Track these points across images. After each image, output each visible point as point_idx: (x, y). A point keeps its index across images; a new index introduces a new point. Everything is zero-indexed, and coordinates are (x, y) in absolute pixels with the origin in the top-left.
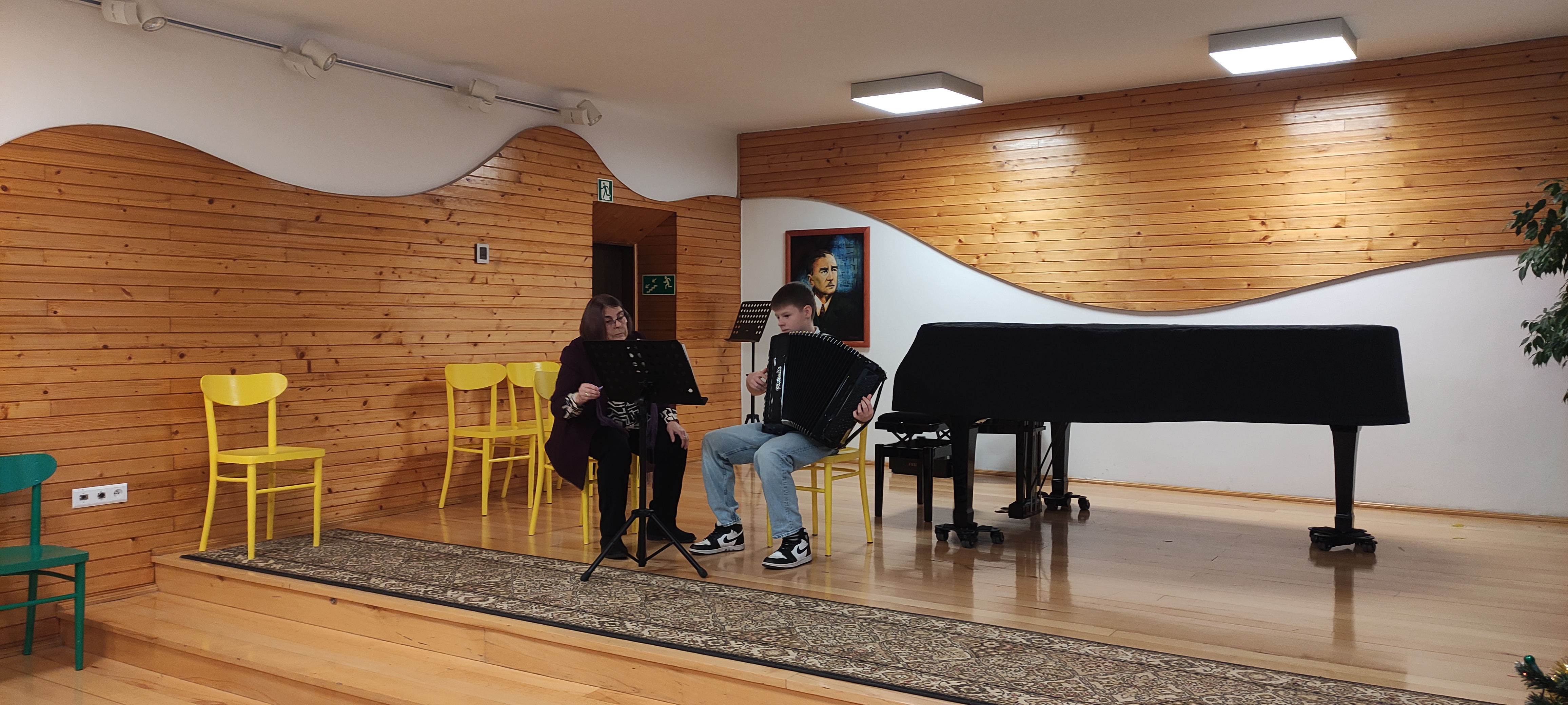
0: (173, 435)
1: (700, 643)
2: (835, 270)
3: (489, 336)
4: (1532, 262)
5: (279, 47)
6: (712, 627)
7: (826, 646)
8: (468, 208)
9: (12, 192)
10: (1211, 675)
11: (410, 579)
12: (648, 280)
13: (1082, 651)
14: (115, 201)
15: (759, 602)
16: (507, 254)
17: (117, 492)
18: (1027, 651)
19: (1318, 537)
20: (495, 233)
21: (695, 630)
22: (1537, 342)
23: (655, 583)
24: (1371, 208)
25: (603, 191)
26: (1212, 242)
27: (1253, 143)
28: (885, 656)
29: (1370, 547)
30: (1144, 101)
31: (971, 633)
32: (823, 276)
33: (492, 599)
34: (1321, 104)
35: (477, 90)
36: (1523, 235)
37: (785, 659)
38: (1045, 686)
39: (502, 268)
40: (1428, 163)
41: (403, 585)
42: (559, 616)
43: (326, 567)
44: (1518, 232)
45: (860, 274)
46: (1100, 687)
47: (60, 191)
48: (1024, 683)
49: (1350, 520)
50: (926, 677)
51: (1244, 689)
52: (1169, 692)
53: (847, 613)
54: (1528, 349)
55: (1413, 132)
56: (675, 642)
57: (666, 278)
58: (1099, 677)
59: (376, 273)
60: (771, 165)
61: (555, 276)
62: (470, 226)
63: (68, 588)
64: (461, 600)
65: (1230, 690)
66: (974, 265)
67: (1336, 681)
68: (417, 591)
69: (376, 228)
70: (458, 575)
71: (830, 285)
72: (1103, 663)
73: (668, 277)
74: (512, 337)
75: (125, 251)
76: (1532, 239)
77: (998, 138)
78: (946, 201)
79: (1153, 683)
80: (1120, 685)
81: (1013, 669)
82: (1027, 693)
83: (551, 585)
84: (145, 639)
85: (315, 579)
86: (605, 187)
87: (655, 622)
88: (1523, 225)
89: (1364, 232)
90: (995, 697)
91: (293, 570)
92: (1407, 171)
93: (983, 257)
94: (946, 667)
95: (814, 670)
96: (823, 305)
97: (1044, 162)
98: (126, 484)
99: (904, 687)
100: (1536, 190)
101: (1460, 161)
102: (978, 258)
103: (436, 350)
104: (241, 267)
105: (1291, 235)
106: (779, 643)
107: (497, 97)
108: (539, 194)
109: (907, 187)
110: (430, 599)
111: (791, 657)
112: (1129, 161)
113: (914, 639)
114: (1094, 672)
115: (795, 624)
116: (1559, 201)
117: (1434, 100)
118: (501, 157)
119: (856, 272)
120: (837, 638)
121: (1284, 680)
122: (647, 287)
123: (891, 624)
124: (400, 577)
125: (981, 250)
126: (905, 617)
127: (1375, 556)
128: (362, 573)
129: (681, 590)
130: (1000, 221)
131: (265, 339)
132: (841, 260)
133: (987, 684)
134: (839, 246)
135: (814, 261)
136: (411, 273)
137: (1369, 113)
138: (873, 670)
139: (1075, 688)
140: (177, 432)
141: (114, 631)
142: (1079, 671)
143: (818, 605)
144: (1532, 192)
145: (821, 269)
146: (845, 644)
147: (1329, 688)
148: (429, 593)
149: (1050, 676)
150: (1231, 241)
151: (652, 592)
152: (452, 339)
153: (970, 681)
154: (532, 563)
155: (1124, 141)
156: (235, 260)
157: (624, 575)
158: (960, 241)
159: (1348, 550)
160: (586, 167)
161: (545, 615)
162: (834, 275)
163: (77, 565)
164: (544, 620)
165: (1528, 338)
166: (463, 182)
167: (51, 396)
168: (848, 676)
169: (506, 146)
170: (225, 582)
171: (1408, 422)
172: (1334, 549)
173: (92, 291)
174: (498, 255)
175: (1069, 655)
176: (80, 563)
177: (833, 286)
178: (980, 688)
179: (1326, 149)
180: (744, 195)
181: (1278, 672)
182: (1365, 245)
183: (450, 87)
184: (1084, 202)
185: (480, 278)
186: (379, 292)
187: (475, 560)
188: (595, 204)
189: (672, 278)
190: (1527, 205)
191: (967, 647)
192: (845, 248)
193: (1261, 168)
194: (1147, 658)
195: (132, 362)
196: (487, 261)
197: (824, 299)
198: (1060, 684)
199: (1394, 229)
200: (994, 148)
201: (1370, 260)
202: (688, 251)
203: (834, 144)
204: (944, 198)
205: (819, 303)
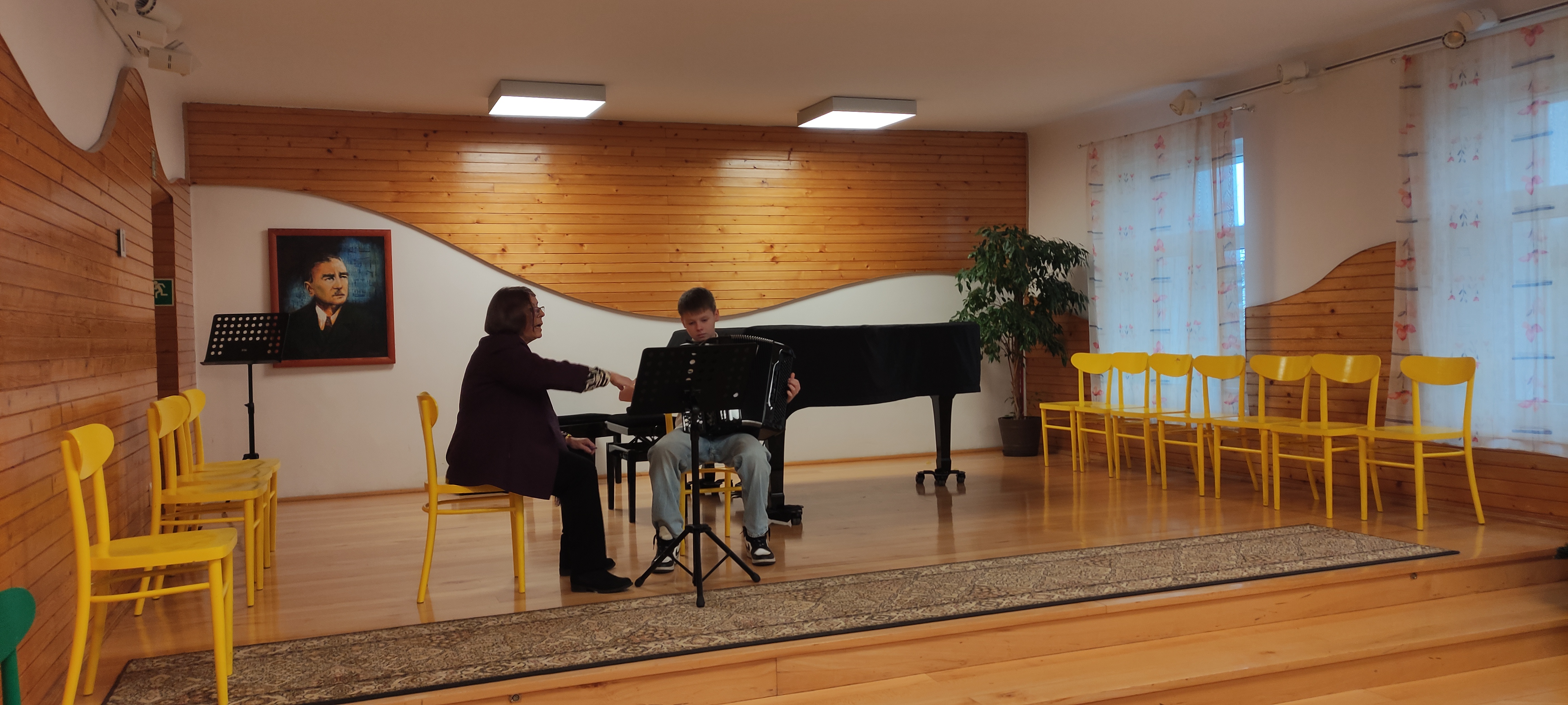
2: (345, 277)
20: (122, 214)
24: (839, 239)
32: (328, 284)
39: (126, 265)
40: (873, 209)
45: (380, 281)
49: (948, 463)
55: (863, 185)
60: (240, 147)
66: (520, 275)
71: (337, 294)
73: (165, 282)
92: (861, 213)
93: (529, 267)
96: (328, 318)
97: (588, 179)
101: (890, 209)
102: (524, 267)
109: (438, 191)
112: (666, 186)
117: (873, 163)
119: (375, 280)
132: (353, 266)
134: (349, 250)
135: (313, 266)
145: (325, 276)
155: (661, 168)
158: (504, 250)
177: (343, 295)
179: (811, 191)
180: (191, 179)
182: (838, 266)
184: (628, 219)
185: (120, 279)
189: (168, 283)
192: (358, 253)
197: (330, 311)
199: (856, 255)
200: (536, 160)
201: (842, 278)
202: (178, 249)
203: (337, 133)
204: (481, 205)
205: (322, 315)
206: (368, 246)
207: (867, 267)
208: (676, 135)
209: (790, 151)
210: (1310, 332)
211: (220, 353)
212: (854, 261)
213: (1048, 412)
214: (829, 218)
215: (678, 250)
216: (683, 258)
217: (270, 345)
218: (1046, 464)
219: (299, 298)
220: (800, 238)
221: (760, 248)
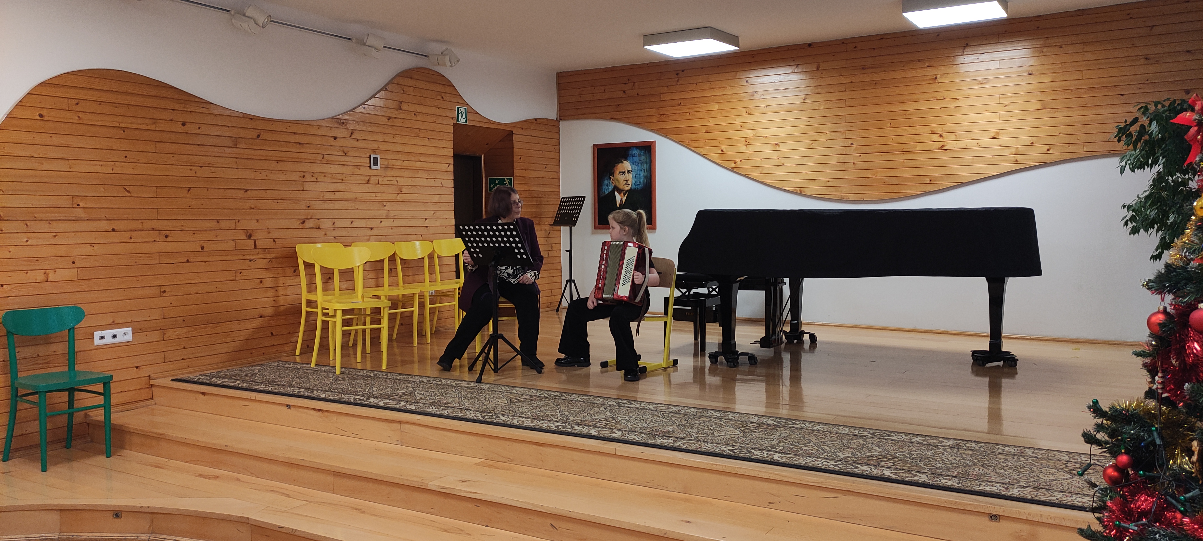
0: (162, 294)
1: (554, 427)
2: (630, 173)
3: (381, 222)
4: (1129, 162)
5: (228, 11)
6: (560, 417)
7: (641, 428)
8: (364, 128)
9: (46, 118)
10: (902, 441)
11: (341, 392)
12: (492, 181)
13: (815, 428)
14: (117, 125)
15: (590, 403)
16: (392, 162)
17: (125, 334)
18: (778, 429)
19: (977, 356)
20: (383, 146)
21: (549, 419)
22: (1132, 219)
23: (515, 392)
24: (1018, 124)
25: (460, 115)
26: (904, 150)
27: (934, 77)
28: (682, 433)
29: (1013, 363)
30: (856, 47)
31: (739, 419)
32: (621, 178)
33: (403, 403)
34: (982, 49)
35: (370, 41)
36: (1122, 143)
37: (614, 436)
38: (791, 449)
39: (389, 173)
40: (1058, 92)
41: (337, 395)
42: (453, 412)
43: (279, 385)
44: (1119, 141)
45: (649, 175)
46: (828, 449)
47: (79, 117)
48: (777, 447)
49: (1000, 345)
50: (710, 445)
51: (924, 448)
52: (874, 451)
53: (652, 408)
54: (1126, 224)
55: (1048, 69)
56: (536, 427)
57: (506, 179)
58: (827, 443)
59: (300, 176)
60: (581, 96)
61: (427, 178)
62: (366, 142)
63: (100, 400)
64: (381, 404)
65: (914, 449)
66: (732, 168)
67: (985, 443)
68: (348, 399)
69: (300, 143)
70: (375, 389)
71: (627, 184)
72: (829, 435)
73: (507, 179)
74: (397, 223)
75: (125, 161)
76: (1128, 145)
77: (750, 74)
78: (712, 121)
79: (863, 446)
80: (841, 447)
81: (769, 440)
82: (779, 453)
83: (442, 394)
84: (155, 435)
85: (273, 392)
86: (461, 112)
87: (520, 415)
88: (1122, 135)
89: (1012, 142)
90: (758, 455)
91: (256, 387)
92: (1043, 97)
93: (739, 162)
94: (723, 439)
95: (634, 442)
96: (621, 199)
97: (783, 92)
98: (131, 328)
99: (696, 451)
100: (1132, 111)
101: (1081, 90)
102: (735, 163)
103: (344, 233)
104: (206, 172)
105: (961, 144)
106: (608, 427)
107: (384, 47)
108: (414, 118)
109: (682, 112)
110: (359, 404)
111: (618, 435)
112: (845, 91)
113: (700, 423)
114: (823, 440)
115: (617, 415)
116: (1148, 118)
117: (1063, 46)
118: (387, 91)
119: (646, 174)
120: (647, 423)
121: (950, 443)
122: (492, 186)
123: (683, 414)
124: (334, 391)
125: (737, 157)
126: (693, 410)
127: (1016, 369)
128: (306, 388)
129: (535, 396)
130: (751, 135)
131: (224, 224)
132: (634, 165)
133: (752, 448)
134: (633, 155)
135: (615, 167)
136: (325, 176)
137: (1016, 56)
138: (674, 441)
139: (812, 450)
140: (164, 292)
141: (132, 431)
142: (814, 440)
143: (631, 404)
144: (1130, 112)
145: (620, 172)
146: (653, 427)
147: (980, 447)
148: (357, 400)
149: (794, 443)
150: (918, 149)
151: (515, 397)
152: (355, 224)
153: (741, 447)
154: (425, 381)
155: (841, 77)
156: (201, 167)
157: (492, 388)
158: (722, 151)
159: (998, 366)
160: (447, 97)
161: (443, 412)
162: (629, 177)
163: (105, 384)
164: (442, 415)
165: (1126, 216)
166: (360, 109)
167: (77, 265)
168: (658, 445)
169: (390, 82)
170: (206, 396)
171: (1041, 274)
172: (988, 365)
173: (103, 190)
174: (386, 163)
175: (806, 431)
176: (107, 382)
177: (629, 184)
178: (748, 451)
179: (986, 82)
180: (562, 118)
181: (947, 439)
182: (1013, 151)
183: (350, 39)
184: (812, 121)
185: (373, 180)
186: (303, 190)
187: (384, 379)
188: (455, 125)
189: (511, 179)
190: (1126, 121)
191: (736, 427)
192: (637, 157)
193: (939, 96)
194: (858, 432)
195: (132, 240)
196: (378, 167)
197: (622, 194)
198: (801, 447)
199: (1034, 139)
200: (747, 82)
201: (1019, 162)
202: (520, 159)
203: (626, 80)
204: (710, 120)
205: (618, 197)
206: (643, 152)
207: (1048, 150)
209: (965, 48)
212: (1032, 145)
214: (1005, 105)
215: (852, 144)
221: (930, 138)
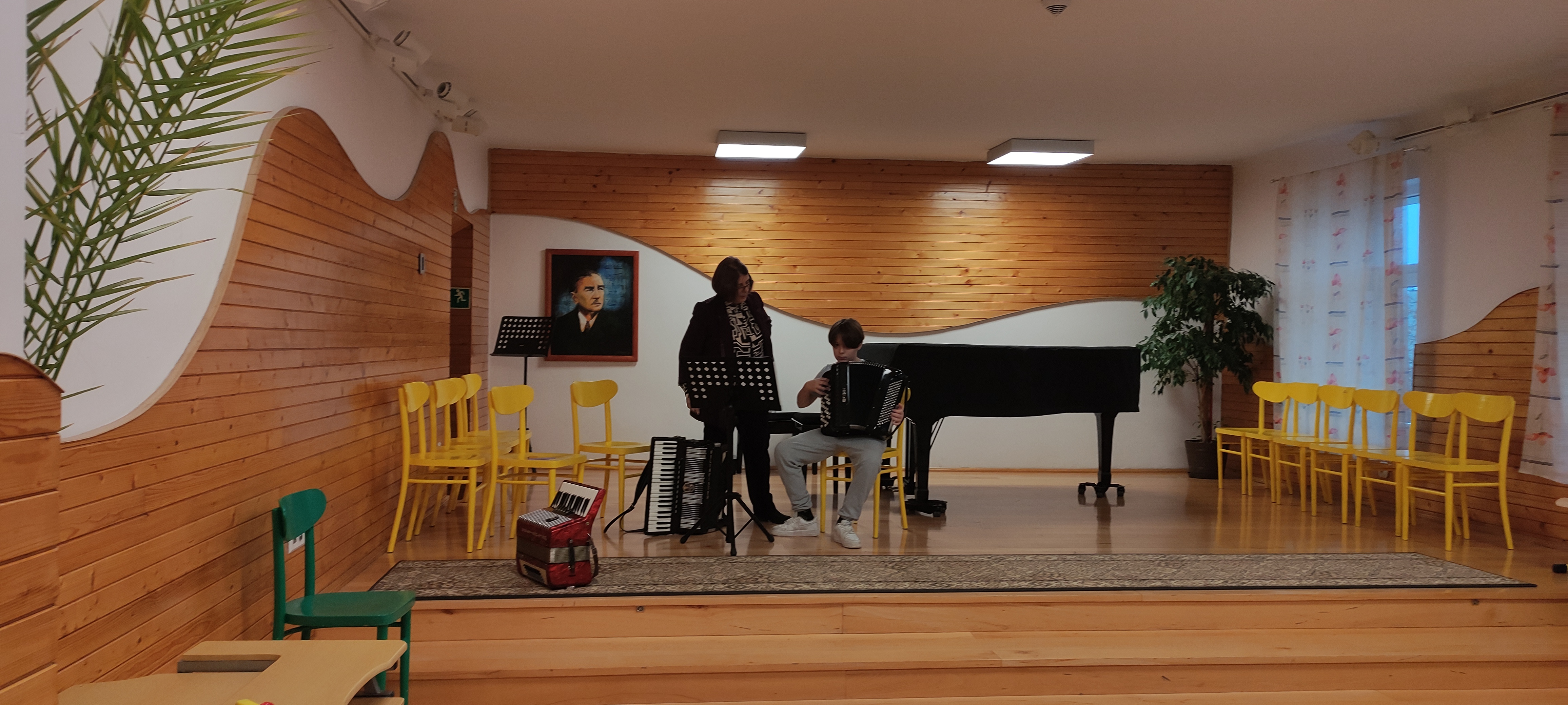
2: (602, 289)
24: (1034, 265)
25: (456, 204)
27: (960, 211)
32: (589, 294)
40: (1066, 237)
45: (628, 293)
47: (293, 183)
49: (1109, 477)
57: (458, 291)
60: (528, 184)
62: (418, 234)
71: (596, 303)
73: (461, 290)
75: (312, 255)
78: (718, 234)
92: (1054, 241)
96: (588, 322)
109: (676, 219)
117: (1070, 195)
119: (625, 293)
132: (608, 280)
135: (579, 280)
145: (587, 288)
150: (942, 282)
155: (866, 199)
169: (426, 150)
171: (1139, 410)
177: (600, 304)
180: (492, 209)
182: (1033, 290)
189: (466, 291)
192: (612, 269)
196: (423, 272)
197: (589, 316)
199: (1049, 280)
200: (760, 193)
201: (1034, 301)
202: (476, 265)
203: (601, 171)
204: (713, 232)
205: (583, 320)
206: (620, 264)
207: (1060, 291)
208: (882, 170)
209: (988, 185)
210: (1469, 371)
211: (504, 347)
212: (1047, 285)
213: (1224, 437)
214: (1023, 245)
215: (879, 272)
216: (884, 279)
217: (541, 342)
218: (1220, 486)
219: (567, 306)
220: (994, 264)
221: (957, 272)
